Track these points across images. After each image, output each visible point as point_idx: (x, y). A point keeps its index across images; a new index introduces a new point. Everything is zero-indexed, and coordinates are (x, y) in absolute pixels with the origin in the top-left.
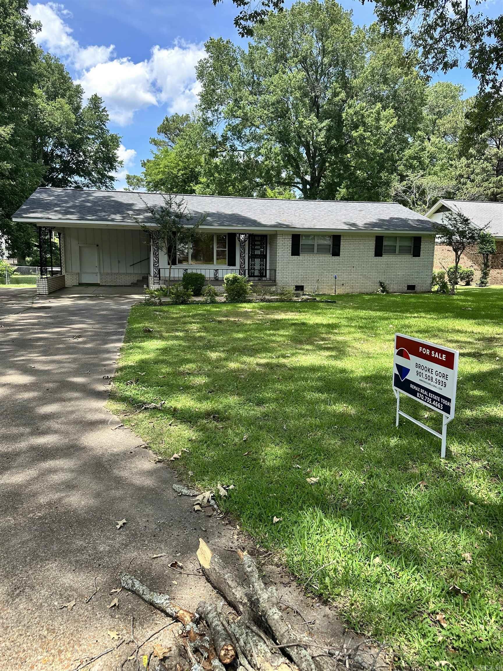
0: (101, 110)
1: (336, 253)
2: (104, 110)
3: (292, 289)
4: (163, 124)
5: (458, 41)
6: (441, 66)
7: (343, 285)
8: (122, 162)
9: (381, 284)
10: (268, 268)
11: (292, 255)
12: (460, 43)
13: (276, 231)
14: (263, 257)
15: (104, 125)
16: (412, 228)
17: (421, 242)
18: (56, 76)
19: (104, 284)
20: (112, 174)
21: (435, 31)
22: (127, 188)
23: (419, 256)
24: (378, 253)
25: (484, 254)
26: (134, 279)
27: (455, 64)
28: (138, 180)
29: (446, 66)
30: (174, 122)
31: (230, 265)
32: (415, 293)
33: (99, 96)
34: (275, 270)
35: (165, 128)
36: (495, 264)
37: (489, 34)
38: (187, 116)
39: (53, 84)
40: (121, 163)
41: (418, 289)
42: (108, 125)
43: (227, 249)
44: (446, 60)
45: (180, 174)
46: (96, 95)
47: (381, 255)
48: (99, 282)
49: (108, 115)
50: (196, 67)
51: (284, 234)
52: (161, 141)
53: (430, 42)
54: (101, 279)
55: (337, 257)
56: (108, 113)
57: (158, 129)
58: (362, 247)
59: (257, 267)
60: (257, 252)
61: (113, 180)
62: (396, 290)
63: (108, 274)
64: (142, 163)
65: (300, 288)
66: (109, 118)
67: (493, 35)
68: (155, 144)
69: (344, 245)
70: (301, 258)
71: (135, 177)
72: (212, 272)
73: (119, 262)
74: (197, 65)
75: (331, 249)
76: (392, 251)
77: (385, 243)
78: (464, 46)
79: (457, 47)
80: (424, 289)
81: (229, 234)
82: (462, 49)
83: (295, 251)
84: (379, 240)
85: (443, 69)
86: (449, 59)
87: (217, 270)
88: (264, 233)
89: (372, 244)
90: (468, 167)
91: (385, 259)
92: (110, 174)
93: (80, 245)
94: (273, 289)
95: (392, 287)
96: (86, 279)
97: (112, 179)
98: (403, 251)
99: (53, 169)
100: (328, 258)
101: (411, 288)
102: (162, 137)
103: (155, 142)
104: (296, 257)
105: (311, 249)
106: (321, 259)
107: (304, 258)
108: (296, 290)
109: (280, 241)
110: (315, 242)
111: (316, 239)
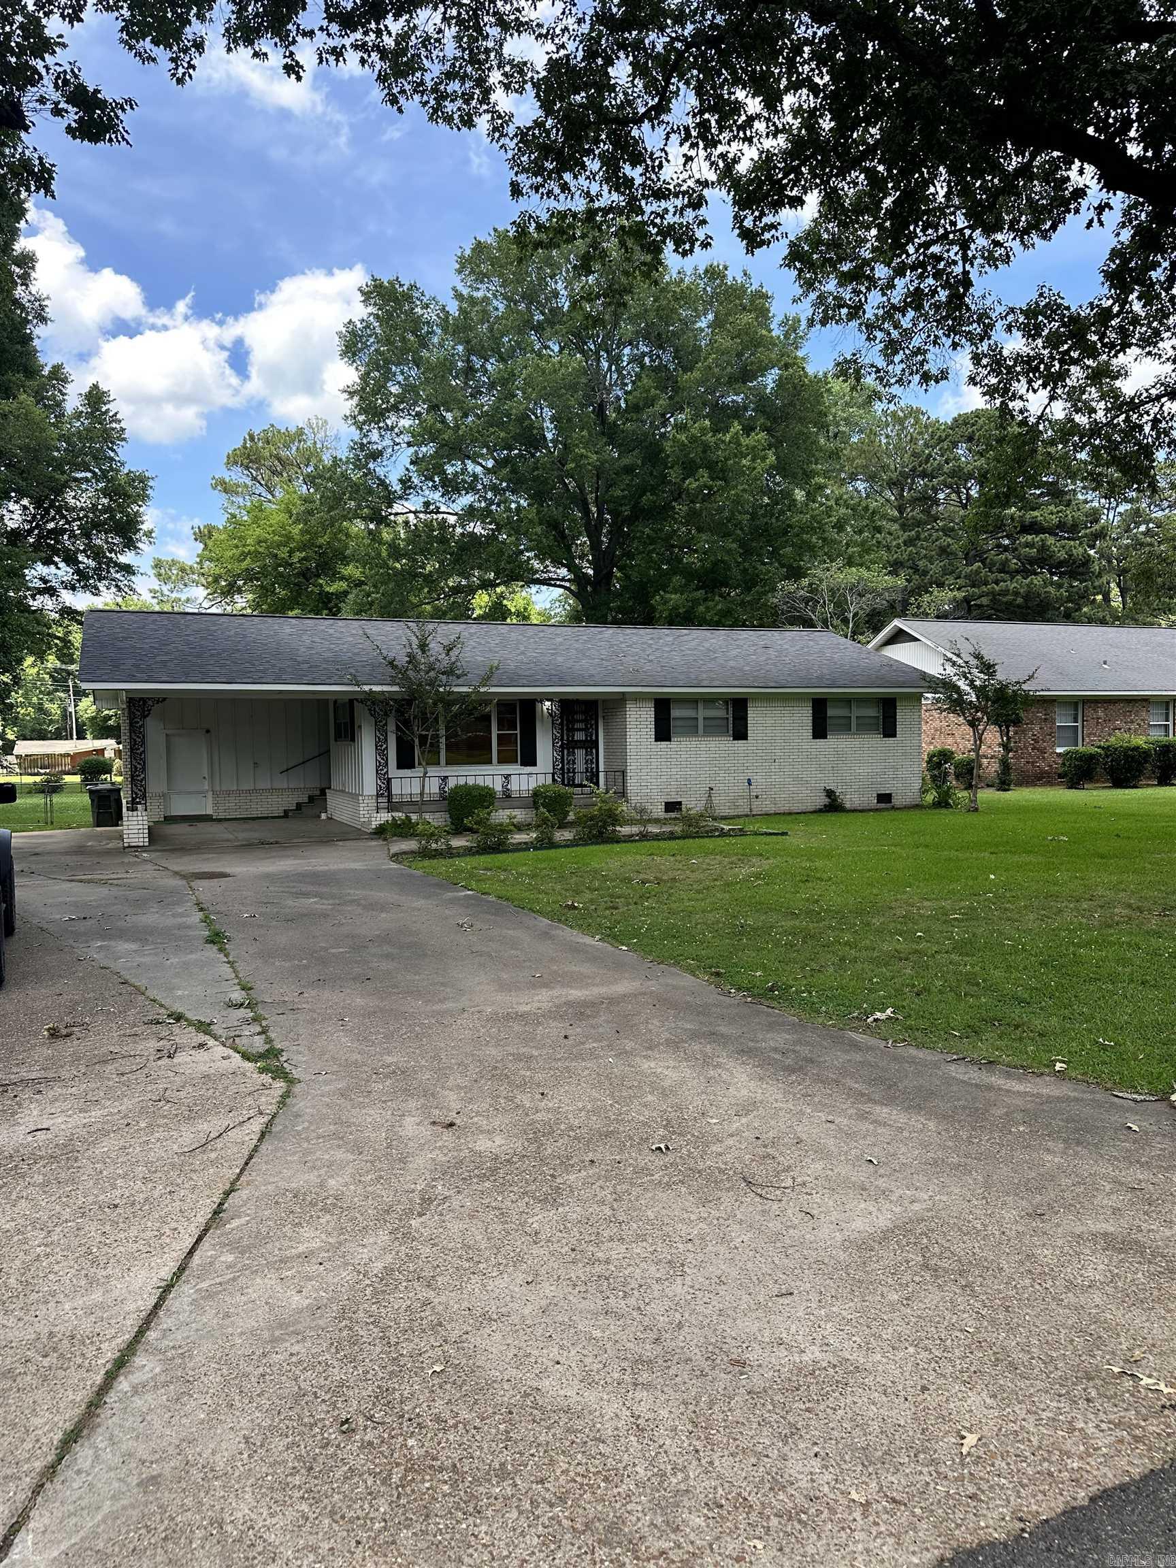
0: (106, 418)
1: (740, 733)
2: (114, 419)
3: (659, 811)
4: (245, 447)
5: (948, 336)
6: (917, 378)
7: (757, 797)
8: (151, 532)
9: (830, 793)
10: (601, 768)
11: (657, 739)
12: (950, 341)
13: (623, 693)
14: (591, 745)
15: (113, 450)
17: (895, 708)
19: (222, 815)
21: (904, 315)
22: (157, 588)
23: (894, 735)
24: (820, 732)
25: (1001, 727)
26: (288, 801)
27: (944, 375)
28: (183, 570)
29: (926, 377)
30: (268, 443)
31: (524, 764)
32: (893, 808)
33: (103, 387)
34: (624, 773)
35: (248, 457)
37: (1009, 328)
38: (300, 432)
40: (149, 534)
41: (897, 801)
42: (123, 453)
43: (518, 732)
44: (926, 367)
45: (294, 560)
46: (95, 387)
47: (824, 736)
48: (210, 812)
49: (123, 430)
50: (339, 334)
51: (638, 698)
52: (238, 486)
53: (895, 334)
54: (215, 805)
55: (740, 743)
56: (123, 425)
57: (228, 457)
58: (787, 720)
59: (580, 766)
60: (580, 736)
62: (857, 804)
63: (229, 792)
64: (195, 534)
65: (674, 807)
66: (126, 436)
67: (1014, 330)
68: (226, 491)
69: (755, 716)
70: (674, 744)
71: (174, 562)
72: (501, 780)
73: (256, 765)
74: (344, 330)
75: (731, 726)
76: (845, 727)
77: (831, 712)
78: (958, 345)
79: (947, 346)
80: (908, 801)
81: (521, 701)
82: (955, 349)
84: (820, 706)
85: (920, 383)
86: (933, 368)
87: (507, 777)
88: (593, 698)
89: (804, 716)
91: (834, 743)
92: (123, 559)
93: (169, 732)
95: (849, 799)
96: (181, 806)
97: (128, 569)
98: (865, 727)
100: (722, 745)
101: (884, 798)
102: (238, 476)
103: (226, 488)
104: (664, 744)
105: (691, 729)
106: (713, 744)
107: (680, 746)
108: (667, 811)
109: (631, 713)
110: (700, 713)
111: (701, 707)
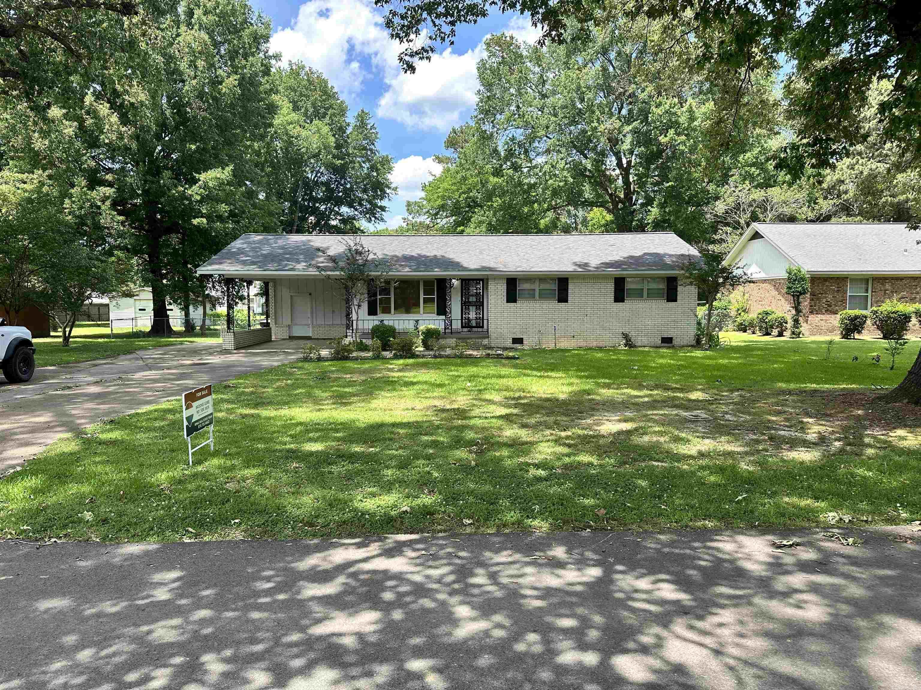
0: (369, 127)
1: (563, 298)
2: (373, 127)
3: (509, 343)
7: (575, 337)
8: (396, 188)
9: (626, 336)
10: (485, 317)
11: (508, 302)
14: (479, 304)
15: (373, 144)
16: (665, 266)
17: (677, 284)
18: (317, 95)
19: (316, 337)
20: (384, 203)
23: (675, 300)
24: (619, 298)
25: (793, 296)
31: (439, 314)
32: (673, 347)
34: (488, 320)
36: (816, 308)
39: (314, 105)
40: (395, 189)
41: (675, 342)
43: (435, 296)
45: (461, 199)
47: (622, 301)
48: (310, 335)
49: (377, 133)
51: (497, 278)
54: (313, 331)
55: (563, 305)
57: (445, 143)
58: (596, 291)
59: (472, 316)
60: (472, 299)
61: (384, 211)
62: (646, 343)
63: (320, 326)
65: (518, 341)
66: (378, 136)
69: (573, 288)
70: (519, 304)
72: (412, 323)
73: (333, 311)
74: (478, 65)
75: (556, 295)
76: (638, 295)
77: (628, 286)
80: (684, 342)
83: (511, 298)
84: (620, 282)
87: (417, 321)
89: (610, 287)
90: (853, 169)
91: (627, 305)
92: (382, 203)
93: (292, 294)
94: (485, 342)
95: (639, 340)
96: (298, 332)
97: (383, 209)
98: (653, 295)
99: (316, 200)
100: (554, 305)
101: (667, 341)
104: (512, 304)
105: (531, 295)
106: (544, 305)
107: (523, 306)
108: (513, 343)
109: (492, 286)
110: (536, 286)
111: (537, 283)
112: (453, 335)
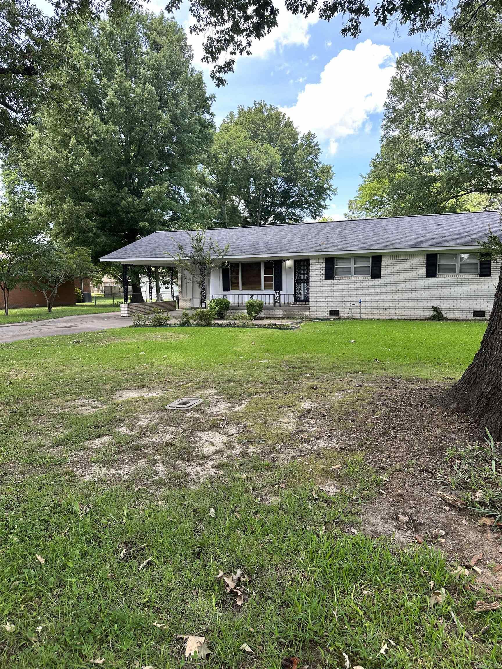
1: (376, 274)
3: (326, 314)
7: (386, 309)
9: (435, 309)
11: (325, 279)
13: (308, 256)
24: (431, 272)
41: (488, 316)
43: (273, 275)
47: (434, 276)
51: (316, 258)
55: (376, 280)
58: (409, 267)
59: (303, 291)
60: (304, 277)
62: (458, 316)
65: (335, 312)
66: (321, 151)
69: (385, 265)
70: (336, 280)
72: (248, 297)
75: (370, 271)
76: (451, 270)
77: (440, 262)
81: (275, 261)
83: (329, 275)
84: (432, 258)
87: (252, 296)
89: (422, 264)
91: (439, 280)
94: (307, 313)
95: (451, 313)
98: (466, 270)
100: (367, 281)
101: (480, 314)
104: (330, 281)
105: (346, 272)
106: (359, 282)
107: (338, 281)
108: (331, 314)
109: (313, 266)
110: (351, 265)
111: (353, 261)
112: (281, 308)
